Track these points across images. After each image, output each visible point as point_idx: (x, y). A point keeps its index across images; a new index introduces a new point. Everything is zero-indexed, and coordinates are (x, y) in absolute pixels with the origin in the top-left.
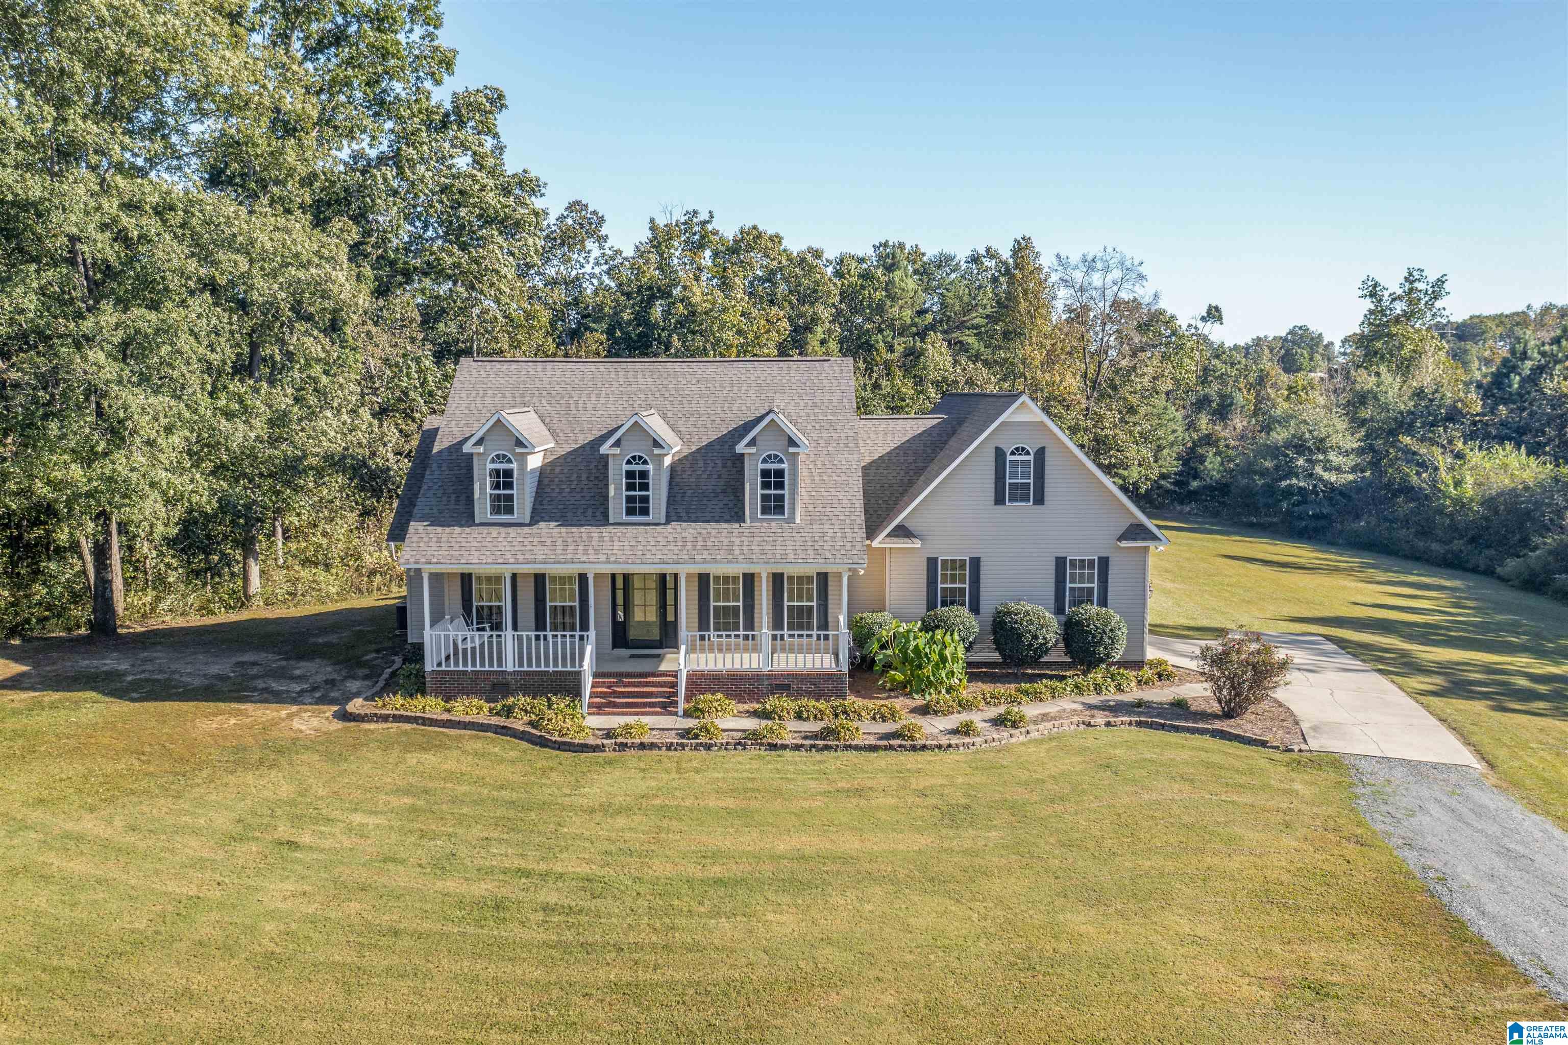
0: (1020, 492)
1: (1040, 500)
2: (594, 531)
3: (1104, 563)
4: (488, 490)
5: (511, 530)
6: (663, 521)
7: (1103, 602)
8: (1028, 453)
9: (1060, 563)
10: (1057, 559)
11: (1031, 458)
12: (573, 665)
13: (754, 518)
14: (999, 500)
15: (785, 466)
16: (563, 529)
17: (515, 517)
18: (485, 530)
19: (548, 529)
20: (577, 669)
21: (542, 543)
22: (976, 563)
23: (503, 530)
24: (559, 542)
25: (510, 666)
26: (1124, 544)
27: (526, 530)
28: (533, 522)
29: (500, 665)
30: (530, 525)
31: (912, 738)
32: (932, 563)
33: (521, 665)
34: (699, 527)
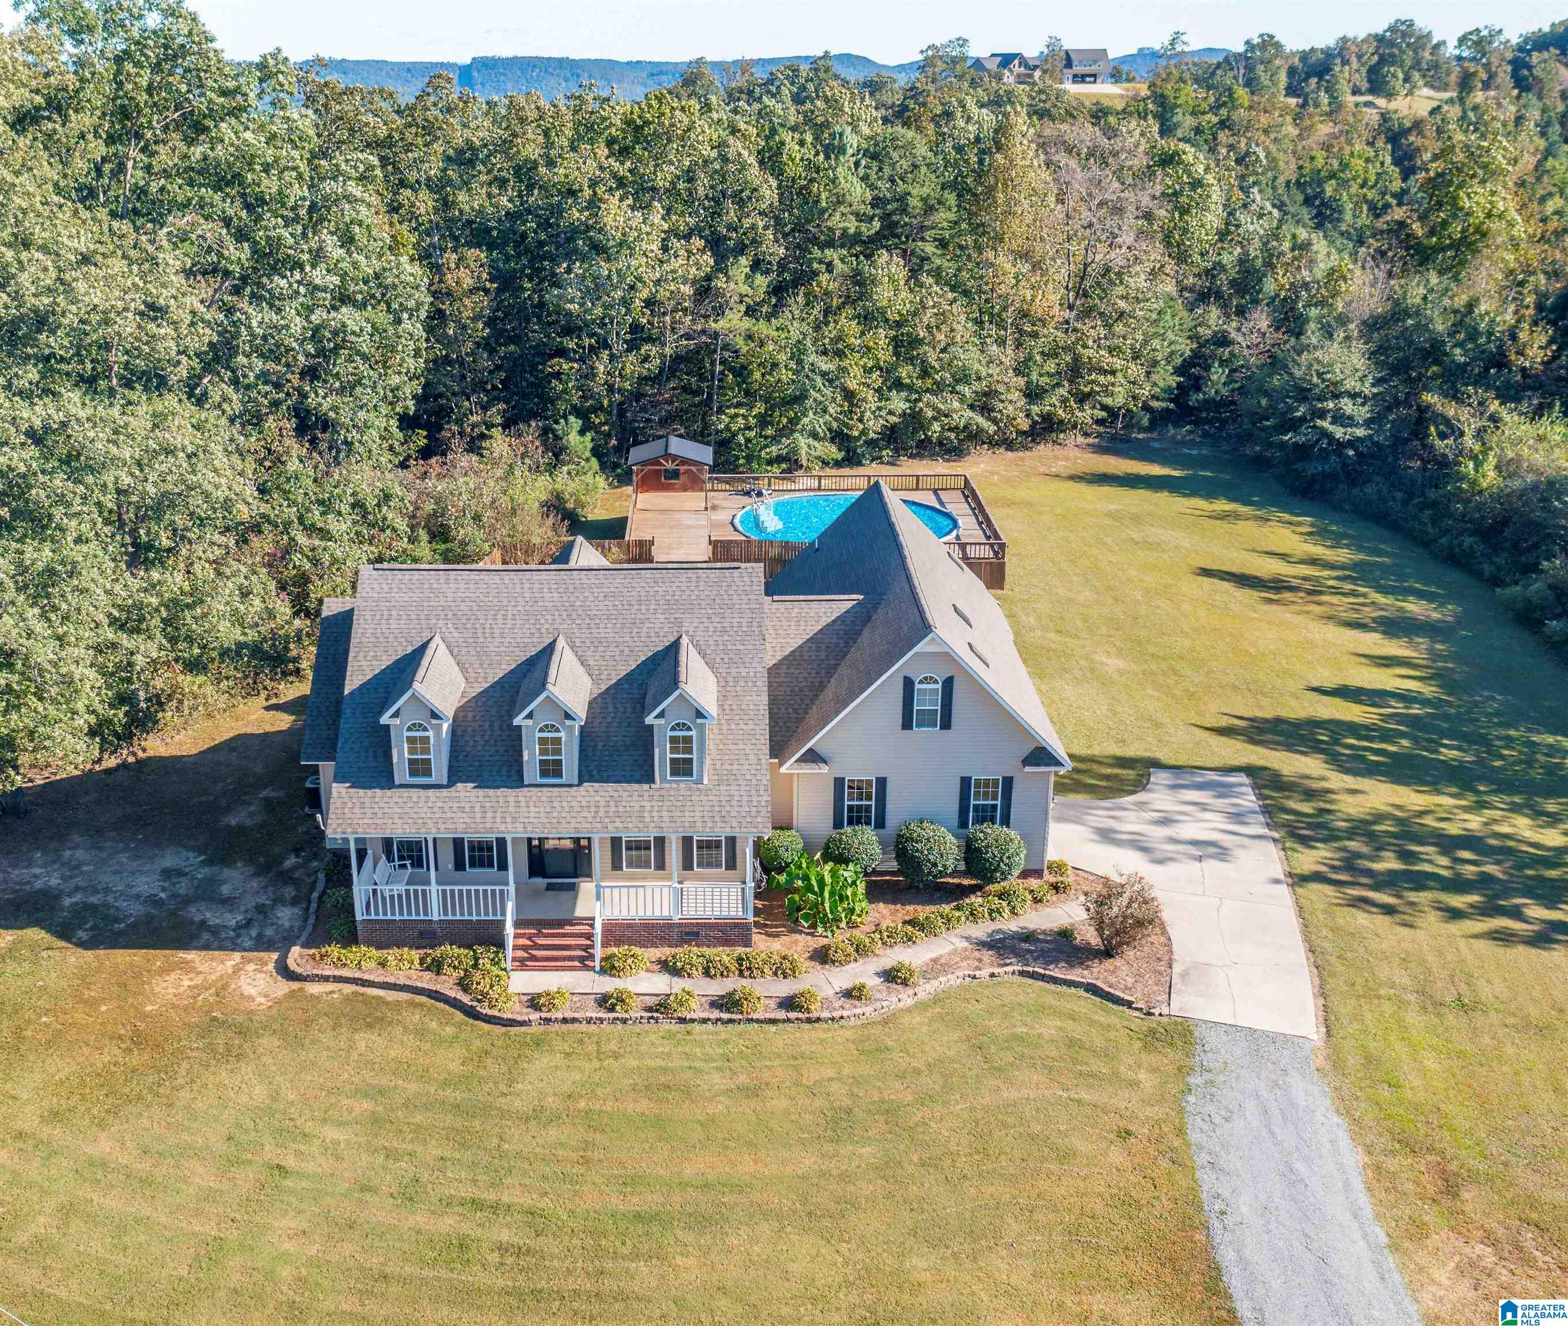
0: (927, 719)
1: (946, 725)
2: (510, 794)
3: (1008, 782)
4: (406, 755)
5: (430, 792)
6: (576, 782)
7: (1006, 821)
8: (936, 682)
9: (965, 782)
10: (963, 779)
11: (939, 686)
12: (495, 913)
13: (663, 779)
14: (907, 725)
15: (693, 733)
16: (481, 792)
17: (433, 780)
18: (404, 792)
19: (465, 791)
20: (499, 918)
21: (462, 809)
22: (882, 782)
23: (422, 793)
24: (477, 809)
25: (436, 914)
26: (1028, 769)
27: (445, 792)
28: (451, 784)
29: (426, 913)
30: (448, 786)
31: (808, 1011)
32: (839, 782)
33: (446, 913)
34: (610, 787)
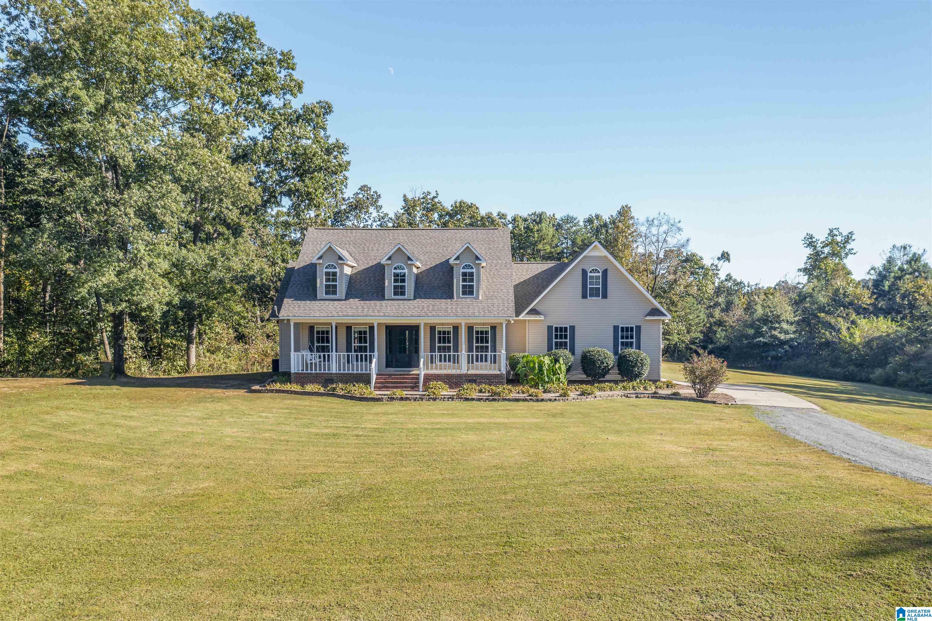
0: (595, 293)
1: (605, 296)
2: (378, 303)
3: (638, 328)
4: (324, 282)
5: (335, 302)
6: (412, 298)
7: (638, 347)
8: (598, 272)
9: (616, 329)
10: (615, 327)
11: (600, 274)
12: (366, 370)
13: (458, 297)
14: (584, 296)
15: (474, 270)
16: (362, 302)
17: (337, 296)
18: (322, 302)
19: (354, 302)
20: (368, 372)
21: (352, 308)
22: (572, 328)
23: (331, 302)
24: (360, 307)
25: (334, 370)
26: (648, 318)
27: (343, 302)
28: (346, 299)
29: (329, 370)
31: (536, 396)
32: (550, 328)
33: (340, 370)
34: (430, 301)
